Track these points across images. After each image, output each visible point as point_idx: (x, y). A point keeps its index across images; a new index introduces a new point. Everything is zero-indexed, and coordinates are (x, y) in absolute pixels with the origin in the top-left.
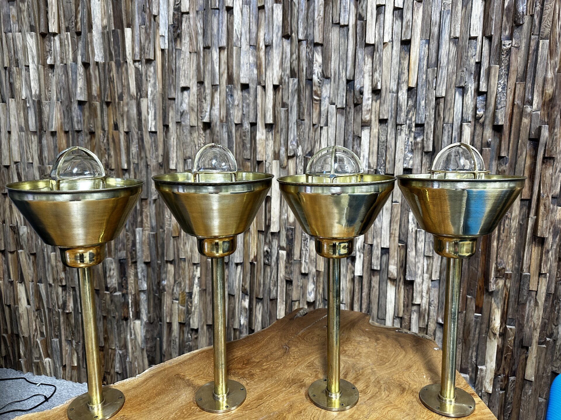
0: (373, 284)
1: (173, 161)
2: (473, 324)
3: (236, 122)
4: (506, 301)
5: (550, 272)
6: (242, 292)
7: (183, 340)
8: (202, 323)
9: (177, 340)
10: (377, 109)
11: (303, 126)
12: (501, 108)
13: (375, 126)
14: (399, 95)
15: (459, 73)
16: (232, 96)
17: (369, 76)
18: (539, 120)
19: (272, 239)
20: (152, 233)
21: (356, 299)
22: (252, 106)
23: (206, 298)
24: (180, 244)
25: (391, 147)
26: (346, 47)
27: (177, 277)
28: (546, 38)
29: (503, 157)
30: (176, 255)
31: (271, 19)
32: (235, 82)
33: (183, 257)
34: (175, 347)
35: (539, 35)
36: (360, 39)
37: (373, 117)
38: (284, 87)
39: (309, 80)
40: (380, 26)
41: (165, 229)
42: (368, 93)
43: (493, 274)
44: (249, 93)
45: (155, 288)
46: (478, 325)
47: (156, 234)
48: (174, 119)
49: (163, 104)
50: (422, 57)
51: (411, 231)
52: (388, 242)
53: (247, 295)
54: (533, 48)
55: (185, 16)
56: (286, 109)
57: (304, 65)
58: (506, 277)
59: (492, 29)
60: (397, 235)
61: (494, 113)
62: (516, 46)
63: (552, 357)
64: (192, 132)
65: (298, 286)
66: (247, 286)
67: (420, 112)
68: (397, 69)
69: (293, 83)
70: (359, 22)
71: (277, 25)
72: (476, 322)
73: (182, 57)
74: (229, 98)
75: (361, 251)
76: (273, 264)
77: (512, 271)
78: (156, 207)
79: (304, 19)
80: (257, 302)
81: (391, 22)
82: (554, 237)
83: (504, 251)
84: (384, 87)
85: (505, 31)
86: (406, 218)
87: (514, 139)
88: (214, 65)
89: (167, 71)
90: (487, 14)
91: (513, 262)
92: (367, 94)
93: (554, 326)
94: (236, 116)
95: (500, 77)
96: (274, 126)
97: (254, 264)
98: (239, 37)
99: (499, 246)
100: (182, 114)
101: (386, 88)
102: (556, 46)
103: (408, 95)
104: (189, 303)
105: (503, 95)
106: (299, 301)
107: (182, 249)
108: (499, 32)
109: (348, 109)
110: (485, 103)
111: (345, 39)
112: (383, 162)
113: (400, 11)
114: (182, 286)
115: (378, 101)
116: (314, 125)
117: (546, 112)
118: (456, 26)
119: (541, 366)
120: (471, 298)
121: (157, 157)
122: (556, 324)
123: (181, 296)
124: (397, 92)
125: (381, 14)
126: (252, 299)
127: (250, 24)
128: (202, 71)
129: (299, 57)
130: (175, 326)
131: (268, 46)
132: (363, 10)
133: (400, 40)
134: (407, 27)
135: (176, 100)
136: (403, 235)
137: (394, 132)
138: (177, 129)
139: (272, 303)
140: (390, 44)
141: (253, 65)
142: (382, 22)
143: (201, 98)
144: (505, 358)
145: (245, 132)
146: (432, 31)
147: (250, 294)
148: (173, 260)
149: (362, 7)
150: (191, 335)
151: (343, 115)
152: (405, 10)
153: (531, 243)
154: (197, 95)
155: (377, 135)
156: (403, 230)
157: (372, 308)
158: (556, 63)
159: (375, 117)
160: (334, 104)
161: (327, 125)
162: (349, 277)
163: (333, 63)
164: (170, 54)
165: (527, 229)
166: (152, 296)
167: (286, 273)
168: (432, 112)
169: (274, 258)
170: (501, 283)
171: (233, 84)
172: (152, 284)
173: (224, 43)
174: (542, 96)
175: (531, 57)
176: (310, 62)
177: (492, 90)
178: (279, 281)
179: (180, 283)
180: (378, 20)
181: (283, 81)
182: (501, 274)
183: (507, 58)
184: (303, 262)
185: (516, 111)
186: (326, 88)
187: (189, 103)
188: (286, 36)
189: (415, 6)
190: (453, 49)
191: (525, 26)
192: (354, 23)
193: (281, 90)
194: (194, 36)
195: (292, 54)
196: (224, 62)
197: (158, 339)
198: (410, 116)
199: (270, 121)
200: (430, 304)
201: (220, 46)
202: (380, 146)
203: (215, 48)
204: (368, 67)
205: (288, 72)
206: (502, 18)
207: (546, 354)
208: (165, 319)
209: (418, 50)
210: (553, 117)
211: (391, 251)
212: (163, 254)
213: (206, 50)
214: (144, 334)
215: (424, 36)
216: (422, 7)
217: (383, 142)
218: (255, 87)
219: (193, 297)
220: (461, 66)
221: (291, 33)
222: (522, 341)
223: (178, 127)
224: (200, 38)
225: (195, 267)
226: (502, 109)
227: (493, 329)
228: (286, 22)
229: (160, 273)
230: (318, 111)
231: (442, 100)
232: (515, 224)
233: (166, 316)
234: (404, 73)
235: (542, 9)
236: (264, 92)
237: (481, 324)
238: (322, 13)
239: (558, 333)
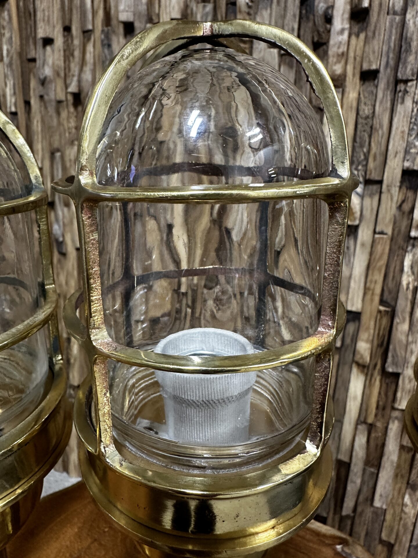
1: (38, 155)
10: (359, 52)
13: (353, 87)
25: (381, 126)
32: (114, 21)
37: (350, 69)
39: (231, 3)
42: (343, 20)
48: (36, 92)
51: (405, 287)
52: (360, 302)
60: (378, 290)
64: (61, 110)
69: (204, 11)
74: (106, 50)
84: (375, 4)
86: (398, 263)
89: (22, 14)
92: (340, 22)
100: (44, 82)
101: (381, 5)
112: (362, 157)
115: (362, 36)
128: (66, 8)
135: (37, 61)
136: (390, 292)
143: (68, 55)
154: (64, 51)
155: (355, 104)
156: (391, 284)
159: (354, 68)
171: (110, 25)
187: (53, 64)
202: (359, 126)
211: (365, 318)
217: (367, 117)
218: (142, 26)
223: (42, 104)
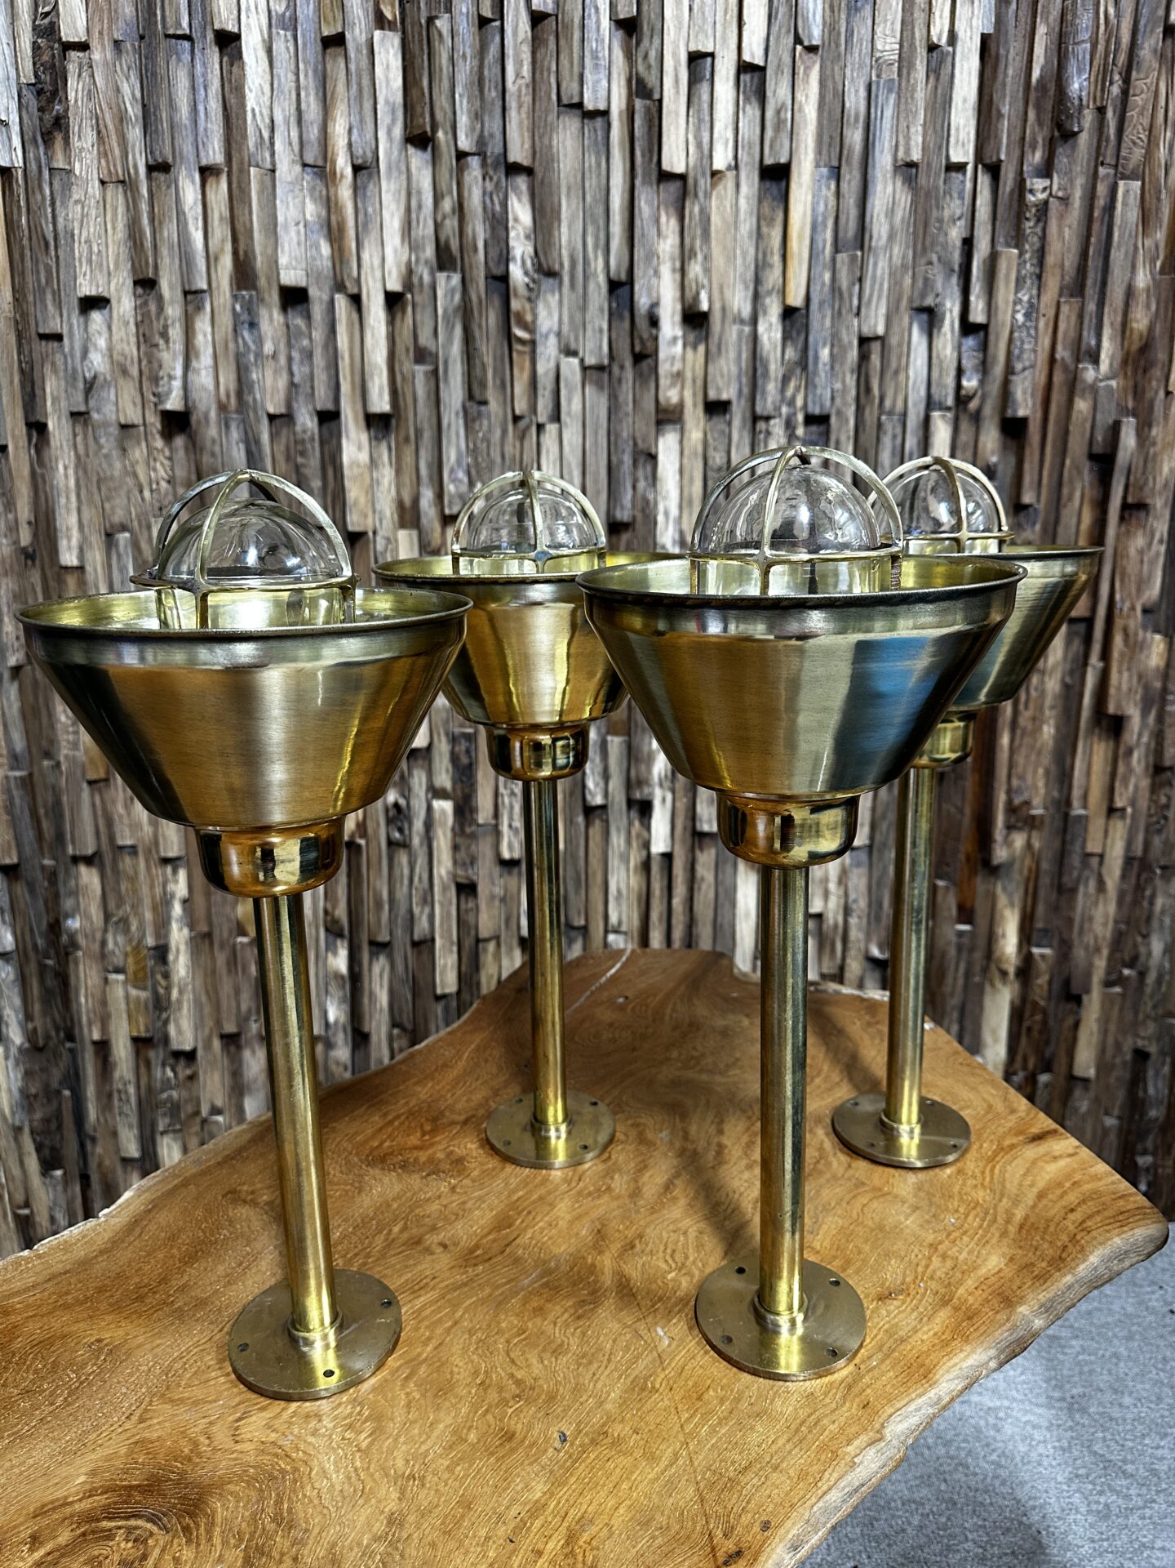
0: (701, 871)
1: (69, 539)
2: (952, 952)
3: (271, 410)
4: (1031, 885)
5: (1133, 802)
6: (327, 930)
7: (150, 1089)
8: (207, 1031)
9: (132, 1090)
10: (700, 372)
11: (485, 422)
12: (1024, 369)
13: (696, 425)
14: (761, 329)
15: (921, 269)
16: (253, 325)
17: (674, 270)
18: (1114, 405)
19: (409, 769)
20: (18, 774)
21: (655, 915)
22: (319, 360)
23: (213, 959)
24: (114, 802)
26: (604, 181)
27: (112, 905)
28: (1132, 176)
29: (1027, 507)
30: (104, 839)
31: (366, 82)
32: (262, 282)
33: (129, 842)
34: (126, 1109)
35: (1116, 166)
36: (643, 156)
37: (688, 395)
38: (418, 298)
39: (495, 278)
40: (700, 121)
41: (62, 759)
42: (673, 324)
43: (1000, 819)
44: (308, 317)
45: (40, 942)
46: (964, 955)
47: (31, 775)
48: (64, 404)
49: (19, 354)
50: (820, 219)
53: (340, 935)
54: (1101, 202)
55: (74, 55)
56: (429, 368)
57: (479, 231)
58: (1031, 823)
59: (1000, 142)
61: (1006, 385)
62: (1060, 194)
63: (1136, 1014)
64: (128, 444)
65: (492, 897)
66: (341, 912)
67: (817, 380)
68: (752, 251)
69: (447, 284)
70: (639, 104)
71: (387, 102)
72: (960, 948)
73: (75, 197)
74: (246, 334)
75: (667, 784)
76: (416, 841)
77: (1045, 808)
78: (21, 691)
79: (472, 84)
80: (373, 955)
81: (731, 108)
82: (1145, 713)
83: (1027, 757)
84: (717, 306)
85: (1034, 148)
87: (1054, 456)
88: (186, 224)
89: (25, 242)
90: (986, 98)
91: (1046, 785)
92: (670, 326)
93: (1139, 939)
94: (270, 391)
95: (1020, 282)
96: (394, 422)
97: (359, 846)
98: (266, 135)
99: (1017, 742)
100: (90, 386)
101: (724, 309)
102: (1159, 199)
103: (784, 331)
104: (159, 977)
105: (1029, 335)
106: (497, 938)
107: (121, 817)
108: (1017, 153)
109: (616, 370)
110: (981, 355)
111: (598, 154)
113: (757, 75)
114: (134, 928)
115: (701, 349)
116: (516, 419)
117: (1131, 383)
118: (912, 130)
119: (1110, 1040)
120: (947, 888)
121: (13, 528)
122: (1144, 932)
123: (130, 960)
124: (754, 321)
125: (701, 80)
126: (360, 947)
127: (298, 95)
128: (148, 244)
129: (460, 209)
130: (122, 1050)
131: (363, 169)
132: (649, 67)
133: (757, 165)
134: (779, 124)
135: (66, 340)
137: (747, 441)
138: (75, 435)
139: (420, 953)
140: (731, 175)
141: (317, 227)
142: (706, 106)
143: (149, 334)
144: (1029, 1029)
145: (303, 441)
146: (847, 141)
147: (351, 932)
148: (94, 854)
149: (646, 56)
150: (173, 1070)
151: (600, 387)
152: (769, 72)
153: (1090, 732)
154: (137, 325)
155: (700, 449)
157: (698, 936)
158: (1157, 247)
159: (694, 395)
160: (574, 354)
161: (556, 417)
162: (635, 858)
163: (564, 229)
164: (33, 183)
165: (1081, 695)
166: (33, 968)
167: (455, 862)
168: (851, 381)
169: (418, 825)
170: (1019, 840)
171: (254, 287)
172: (32, 930)
173: (215, 153)
174: (1123, 338)
175: (1096, 227)
176: (499, 224)
177: (1000, 317)
178: (436, 889)
179: (124, 922)
180: (695, 100)
181: (415, 280)
182: (1019, 817)
183: (1039, 230)
184: (505, 828)
185: (1058, 377)
186: (548, 306)
187: (110, 349)
188: (419, 139)
189: (798, 62)
190: (904, 199)
191: (1084, 139)
192: (624, 106)
193: (409, 309)
194: (111, 126)
195: (437, 198)
196: (221, 218)
197: (67, 1093)
198: (789, 393)
199: (381, 403)
200: (847, 911)
201: (204, 162)
202: (710, 482)
203: (189, 170)
204: (668, 245)
205: (429, 252)
206: (1026, 113)
207: (1121, 1010)
208: (86, 1030)
209: (810, 198)
210: (1149, 395)
212: (60, 838)
213: (155, 174)
214: (19, 1084)
215: (825, 156)
216: (817, 67)
217: (720, 469)
218: (326, 297)
219: (171, 957)
220: (924, 249)
221: (434, 127)
222: (1067, 983)
223: (79, 429)
224: (135, 134)
225: (169, 869)
226: (1027, 373)
227: (999, 960)
228: (414, 92)
229: (57, 896)
230: (526, 374)
231: (876, 347)
232: (1053, 685)
233: (90, 1024)
234: (771, 266)
235: (1125, 92)
236: (355, 316)
237: (971, 950)
238: (526, 70)
239: (1149, 954)
